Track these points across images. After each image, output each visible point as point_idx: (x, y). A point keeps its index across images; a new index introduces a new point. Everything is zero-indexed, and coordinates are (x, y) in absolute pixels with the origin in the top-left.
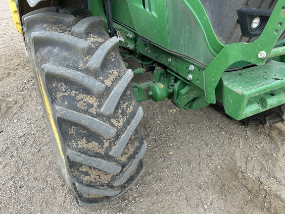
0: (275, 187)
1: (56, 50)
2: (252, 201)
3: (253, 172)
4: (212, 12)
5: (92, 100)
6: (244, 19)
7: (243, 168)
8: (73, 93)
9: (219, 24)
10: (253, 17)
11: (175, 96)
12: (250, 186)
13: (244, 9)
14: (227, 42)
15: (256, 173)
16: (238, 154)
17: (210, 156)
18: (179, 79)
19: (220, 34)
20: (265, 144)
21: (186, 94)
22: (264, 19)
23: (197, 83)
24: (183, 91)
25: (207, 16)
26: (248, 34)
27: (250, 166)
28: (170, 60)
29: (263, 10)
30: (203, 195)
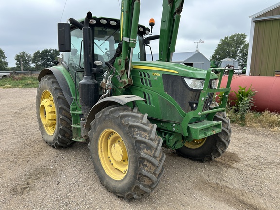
0: (225, 184)
1: (130, 118)
2: (216, 191)
3: (213, 180)
4: (180, 103)
5: (147, 134)
6: (191, 104)
7: (208, 179)
8: (140, 132)
9: (183, 106)
10: (194, 103)
11: (167, 142)
12: (213, 186)
13: (190, 101)
14: (187, 112)
15: (215, 180)
16: (203, 174)
17: (189, 177)
18: (168, 133)
19: (184, 110)
20: (215, 169)
21: (172, 139)
22: (197, 104)
23: (178, 131)
24: (171, 138)
25: (178, 104)
26: (193, 109)
27: (211, 178)
28: (162, 124)
29: (196, 101)
30: (192, 192)
